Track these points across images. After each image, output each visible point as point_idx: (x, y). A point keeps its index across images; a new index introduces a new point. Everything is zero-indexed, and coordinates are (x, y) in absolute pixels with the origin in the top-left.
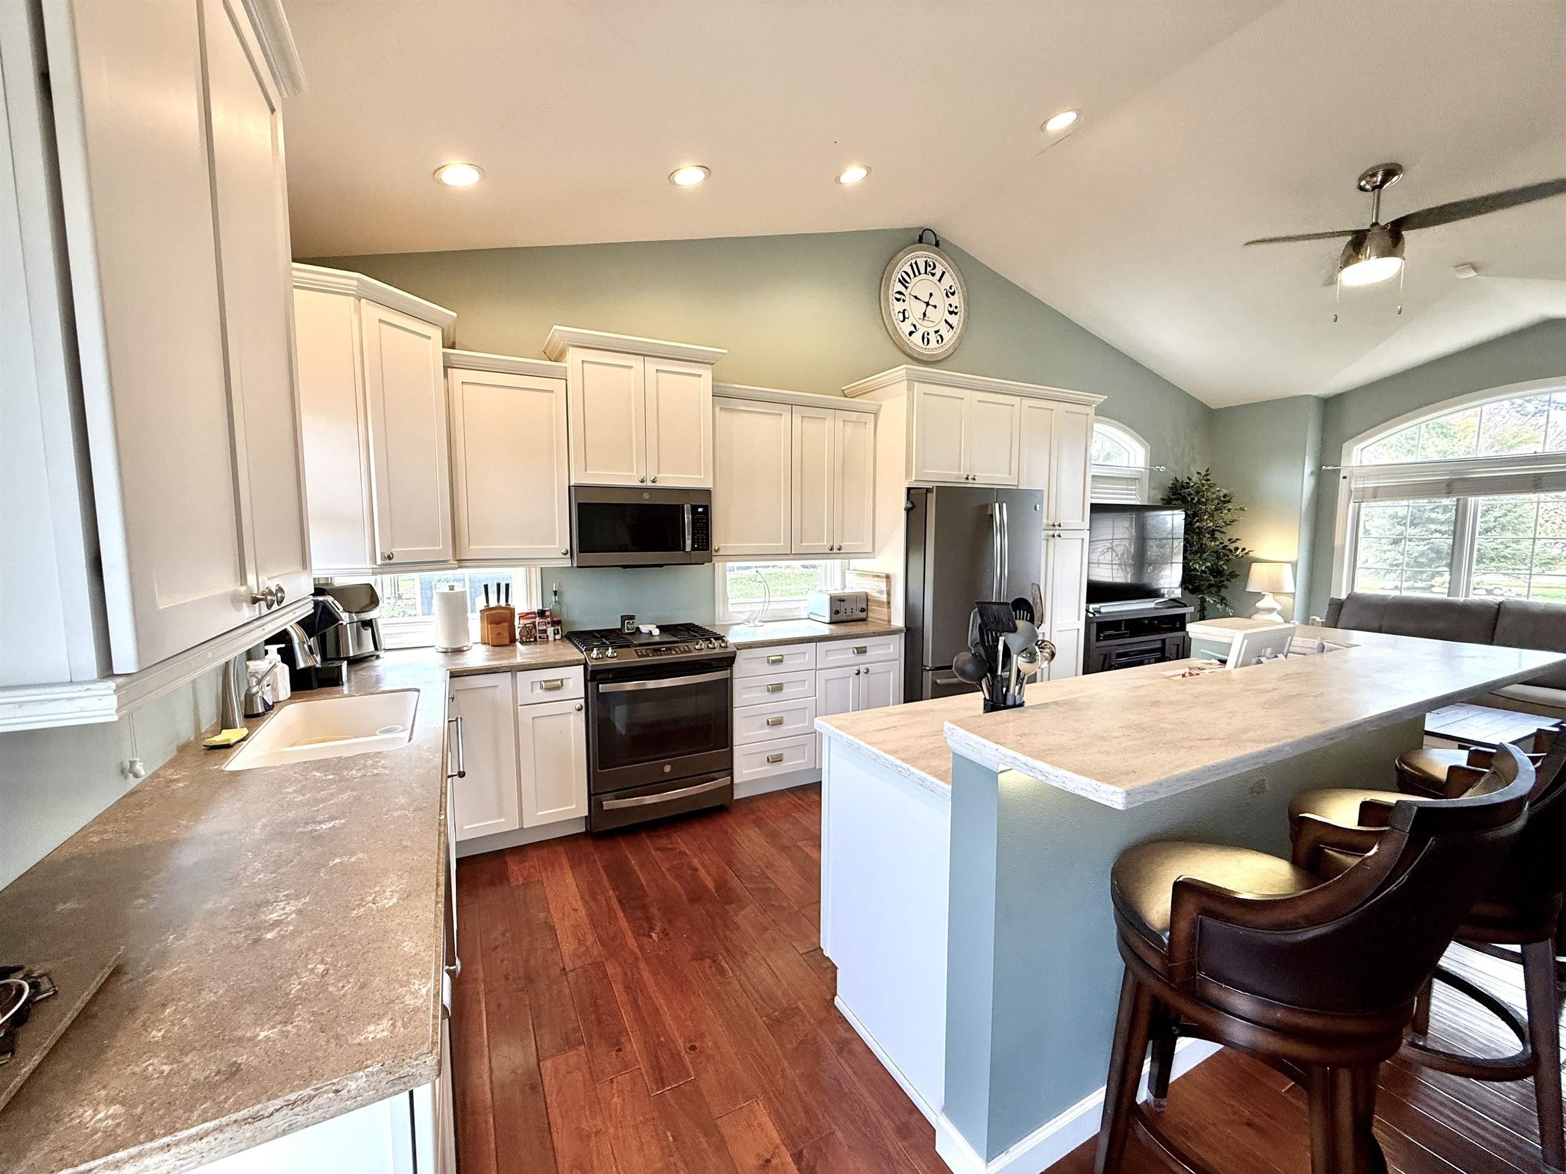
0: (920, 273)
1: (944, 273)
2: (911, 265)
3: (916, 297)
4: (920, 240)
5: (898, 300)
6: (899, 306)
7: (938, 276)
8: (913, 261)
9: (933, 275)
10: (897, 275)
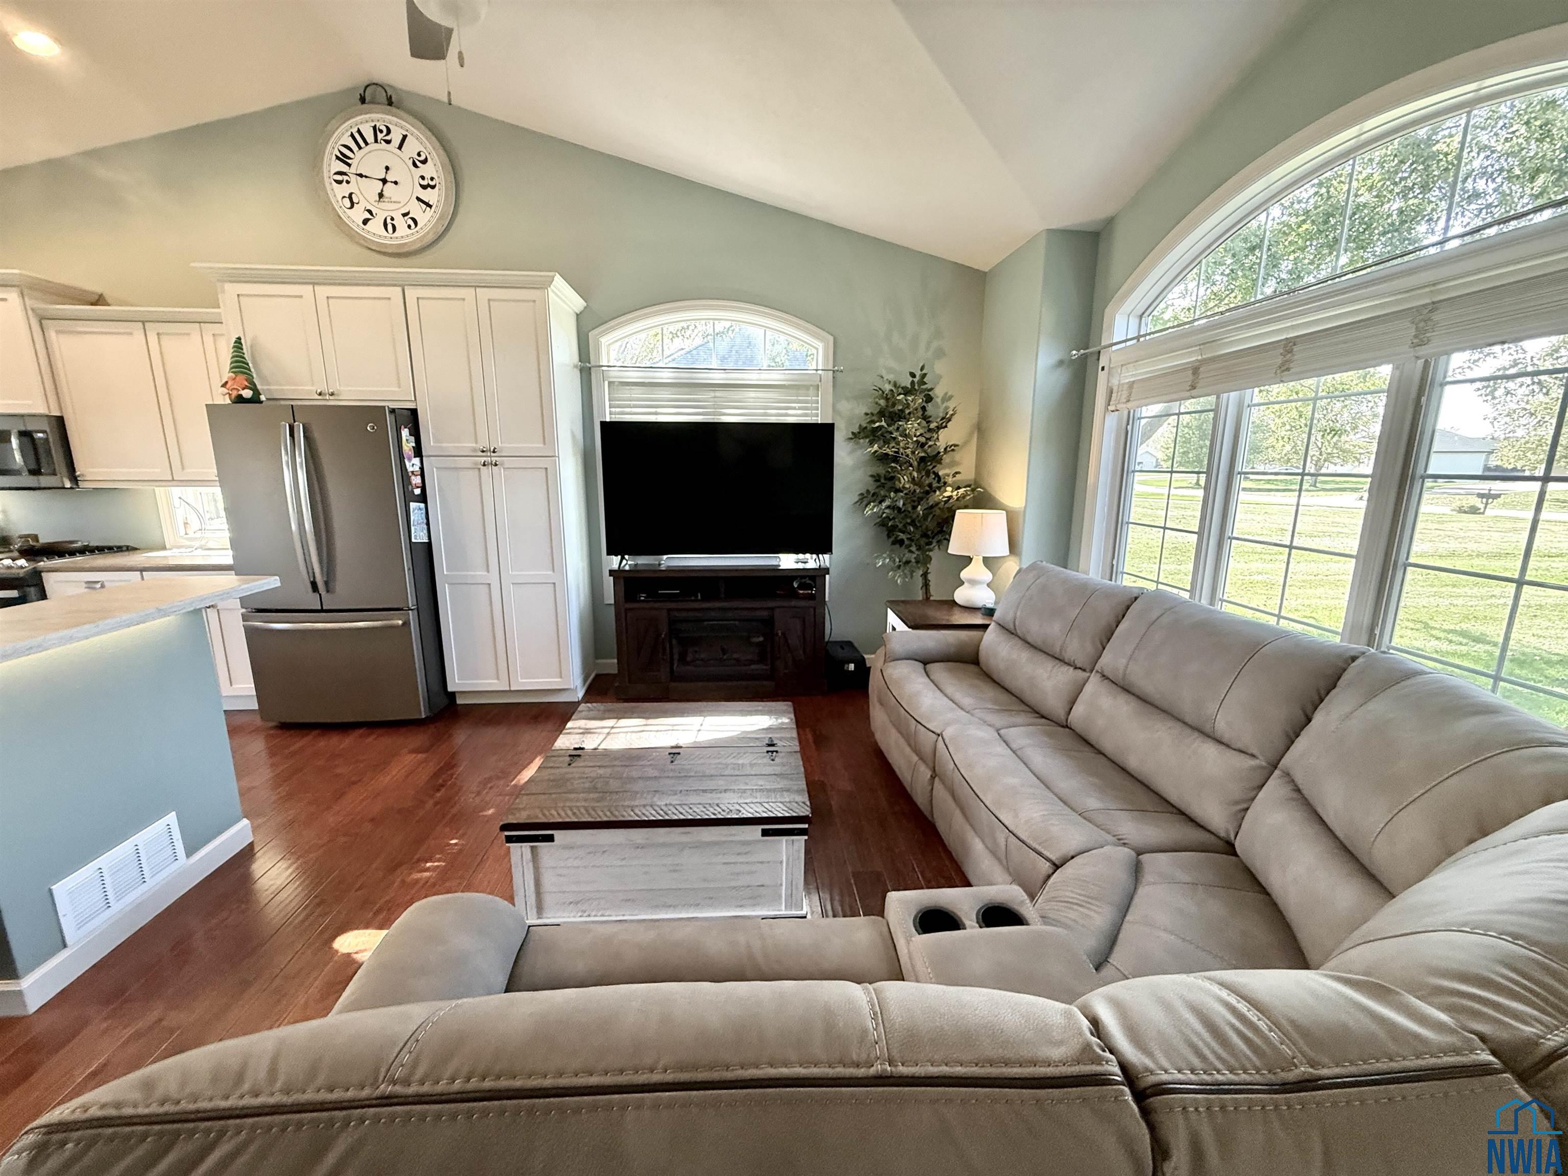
0: (366, 144)
1: (405, 137)
2: (352, 136)
3: (361, 175)
4: (363, 100)
5: (339, 182)
6: (344, 189)
7: (396, 141)
8: (354, 130)
9: (388, 142)
10: (333, 148)
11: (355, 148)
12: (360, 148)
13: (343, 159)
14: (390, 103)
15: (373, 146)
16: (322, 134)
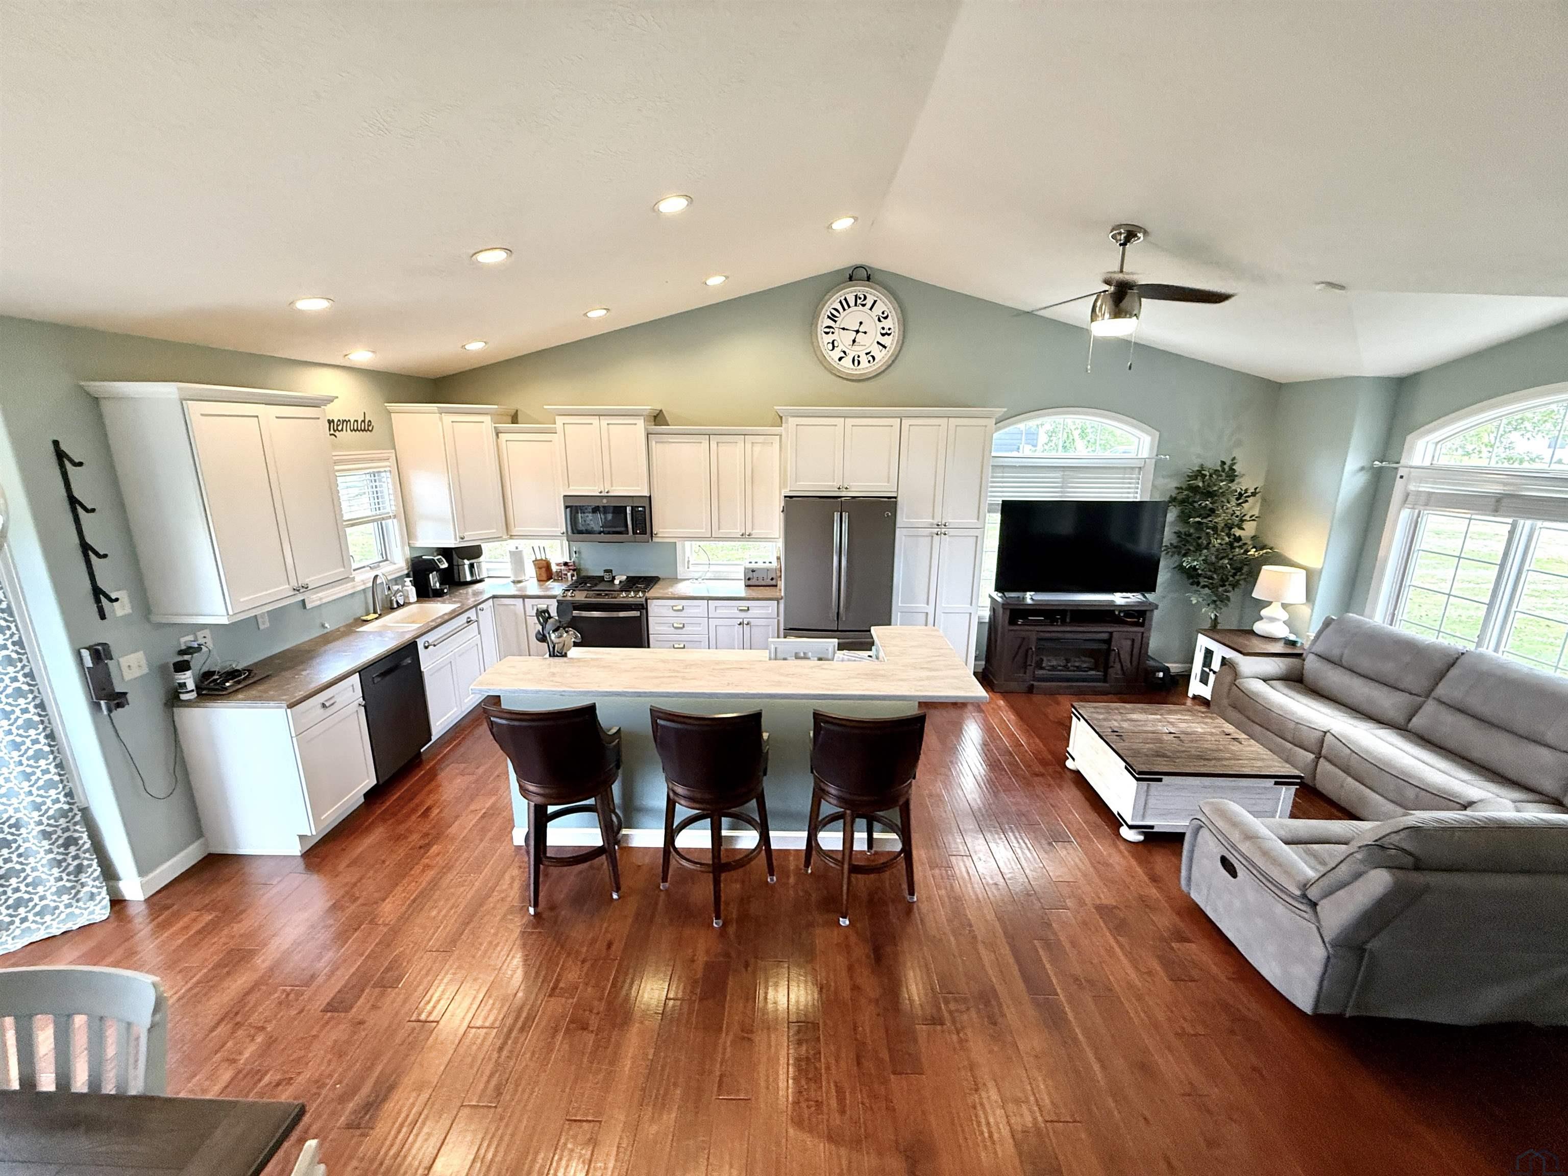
0: (849, 307)
1: (875, 302)
2: (841, 302)
3: (844, 329)
4: (851, 279)
5: (827, 333)
6: (830, 338)
7: (869, 305)
8: (842, 298)
9: (864, 305)
10: (827, 310)
11: (841, 310)
12: (844, 309)
13: (832, 318)
14: (868, 279)
15: (853, 308)
16: (820, 301)
